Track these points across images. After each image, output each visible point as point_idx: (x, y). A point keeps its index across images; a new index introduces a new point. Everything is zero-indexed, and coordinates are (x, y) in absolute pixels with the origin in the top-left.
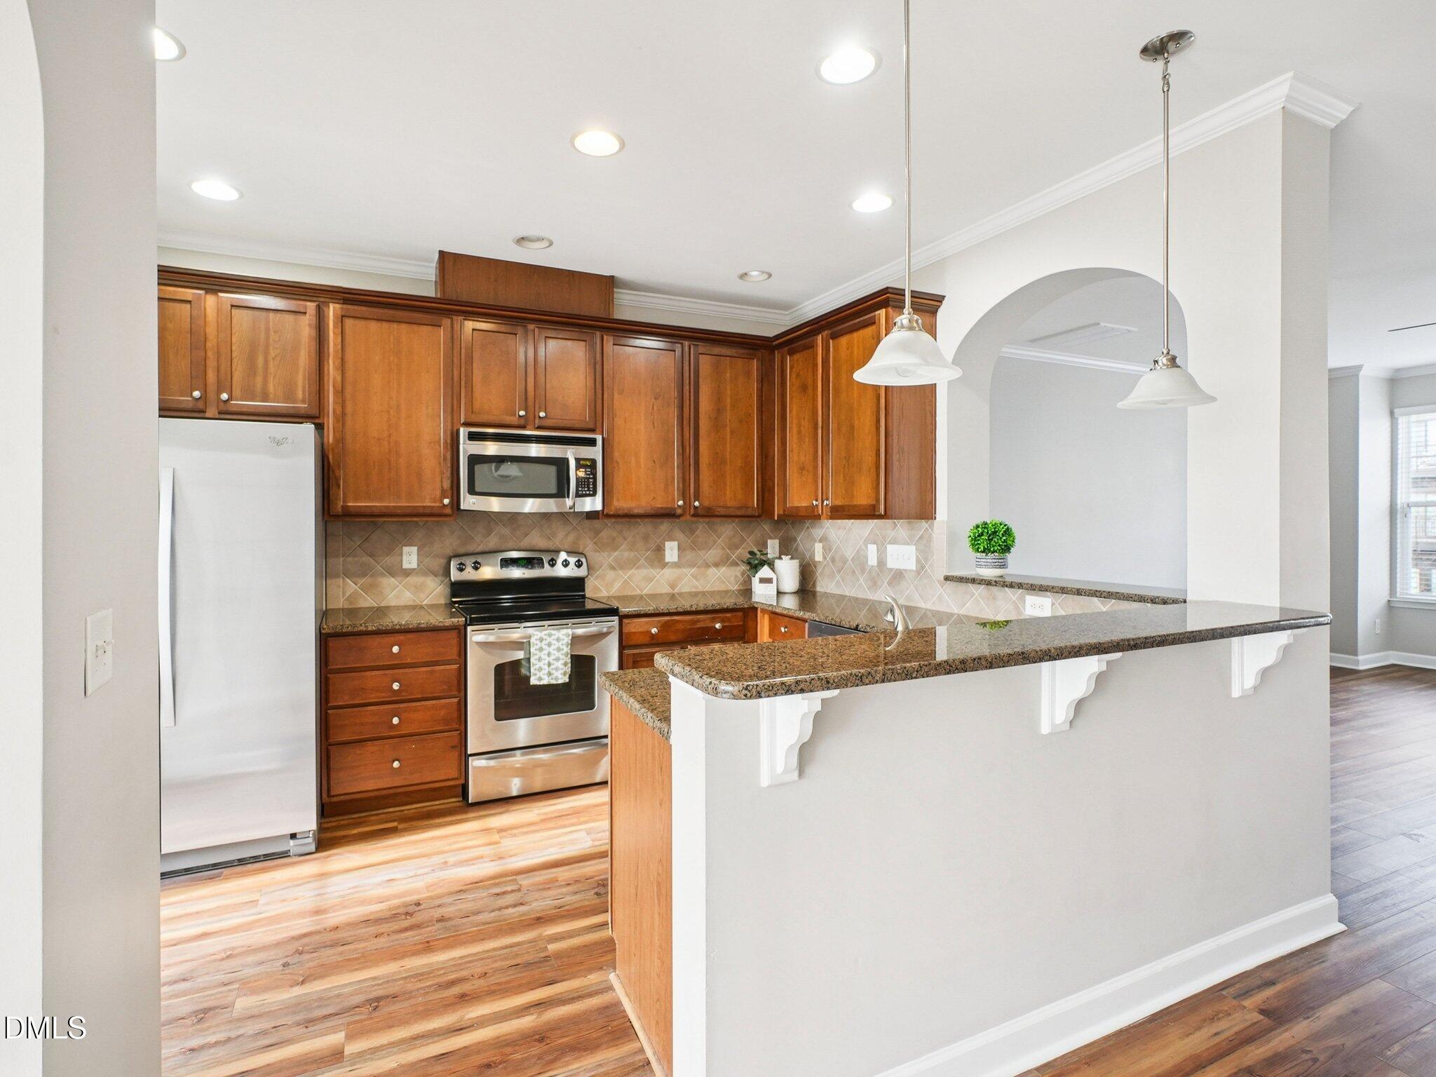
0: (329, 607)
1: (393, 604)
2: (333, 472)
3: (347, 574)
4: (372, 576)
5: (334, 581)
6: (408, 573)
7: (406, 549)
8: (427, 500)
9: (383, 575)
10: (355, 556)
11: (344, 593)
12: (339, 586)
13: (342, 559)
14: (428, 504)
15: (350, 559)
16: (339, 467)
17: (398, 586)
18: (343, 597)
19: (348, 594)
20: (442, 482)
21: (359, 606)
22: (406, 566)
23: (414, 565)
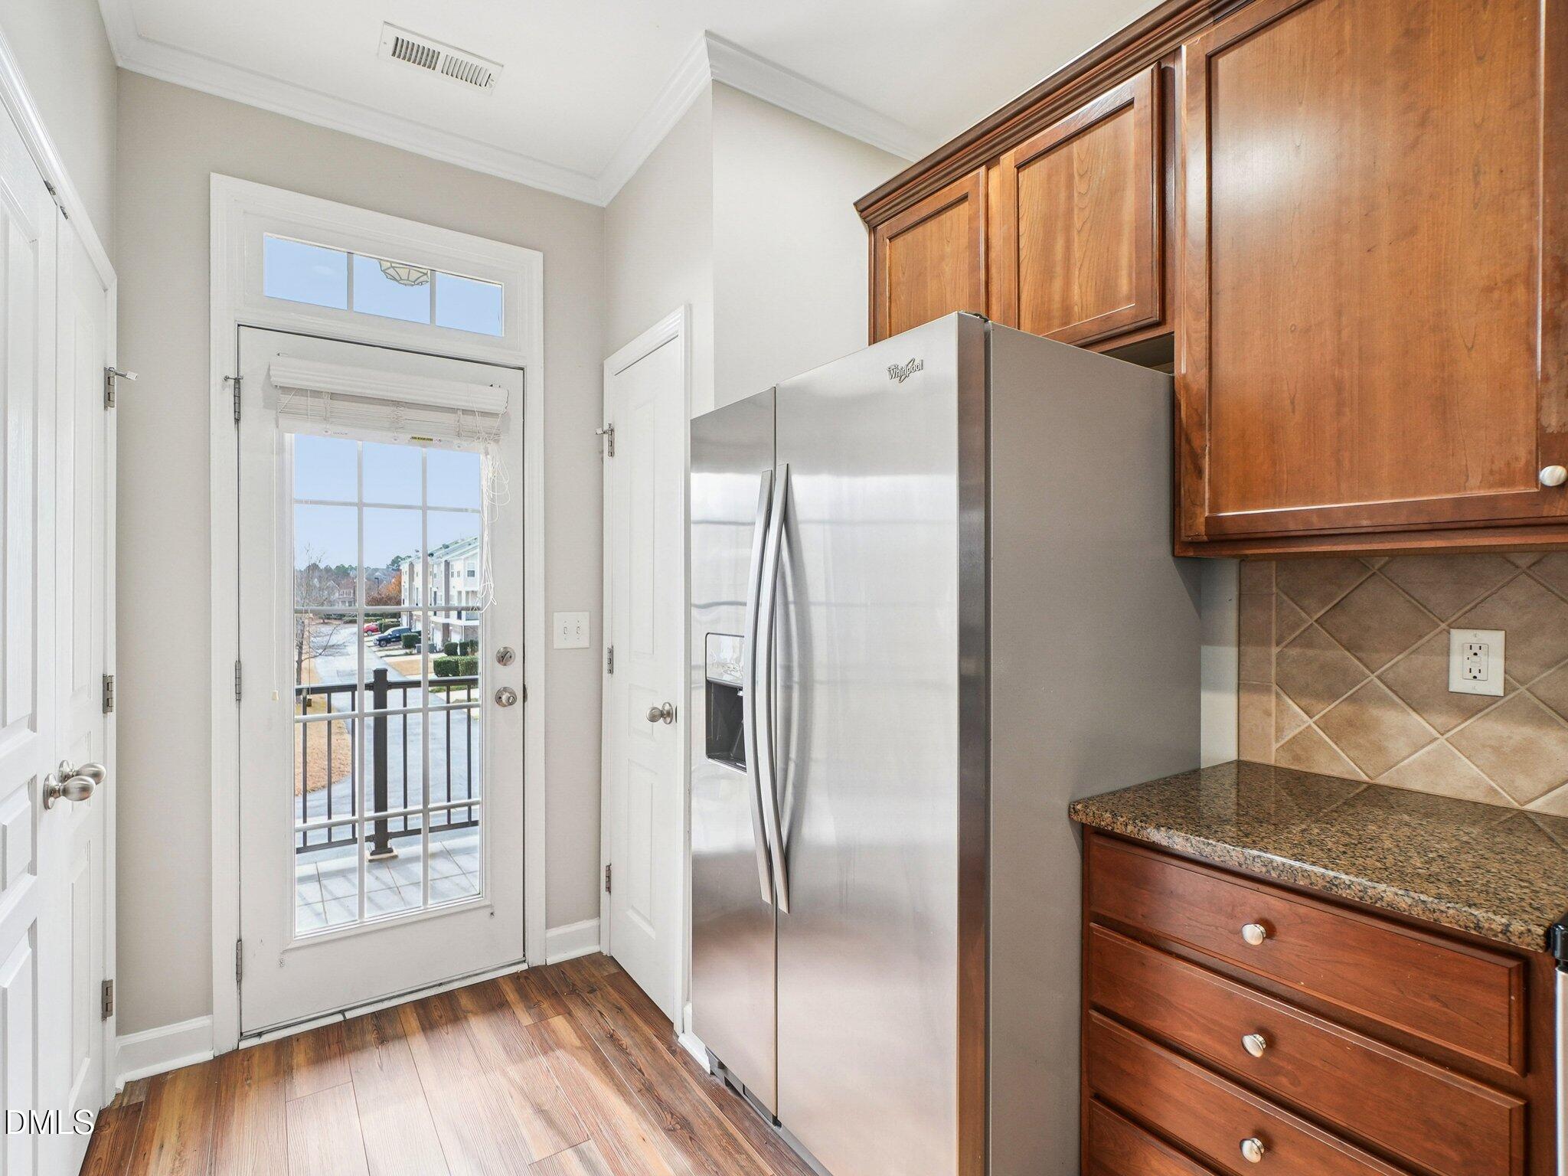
0: (1241, 758)
1: (1417, 784)
2: (1189, 441)
3: (1287, 685)
4: (1352, 699)
5: (1255, 697)
6: (1470, 706)
7: (1460, 638)
8: (1474, 481)
9: (1382, 700)
10: (1310, 645)
11: (1280, 730)
12: (1268, 714)
13: (1275, 650)
14: (1477, 490)
15: (1294, 652)
16: (1201, 425)
17: (1436, 739)
18: (1277, 741)
19: (1289, 735)
20: (1539, 409)
21: (1316, 770)
22: (1459, 683)
23: (1494, 685)
